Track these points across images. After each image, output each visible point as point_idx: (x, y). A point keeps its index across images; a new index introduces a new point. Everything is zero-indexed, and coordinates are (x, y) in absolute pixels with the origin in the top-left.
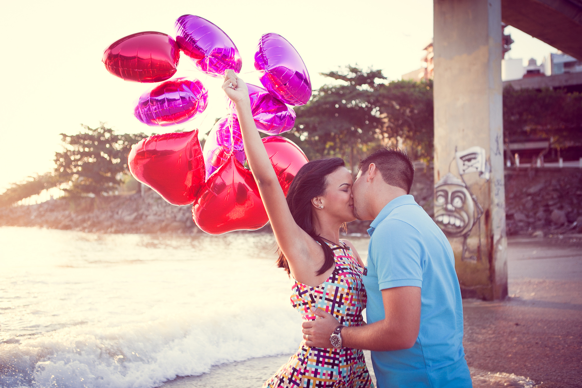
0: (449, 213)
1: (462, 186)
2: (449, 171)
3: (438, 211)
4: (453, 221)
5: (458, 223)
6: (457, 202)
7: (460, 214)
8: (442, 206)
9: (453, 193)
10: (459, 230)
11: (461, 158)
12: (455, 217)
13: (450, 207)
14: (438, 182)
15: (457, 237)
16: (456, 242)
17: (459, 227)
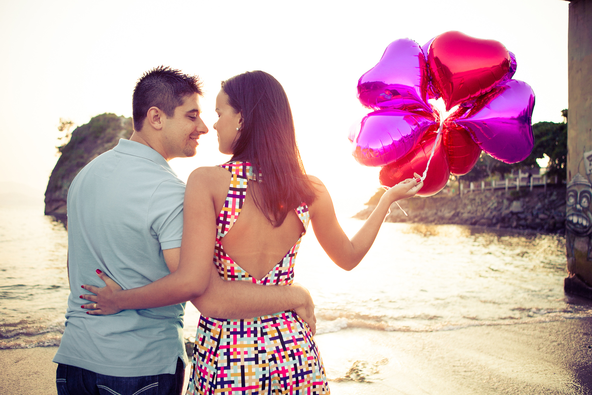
0: (578, 213)
1: (589, 186)
2: (579, 172)
3: (569, 211)
4: (580, 220)
5: (585, 223)
6: (584, 202)
7: (586, 214)
8: (573, 205)
9: (582, 193)
10: (585, 230)
11: (588, 158)
12: (583, 217)
13: (578, 206)
14: (570, 183)
15: (583, 237)
16: (582, 241)
17: (585, 227)
